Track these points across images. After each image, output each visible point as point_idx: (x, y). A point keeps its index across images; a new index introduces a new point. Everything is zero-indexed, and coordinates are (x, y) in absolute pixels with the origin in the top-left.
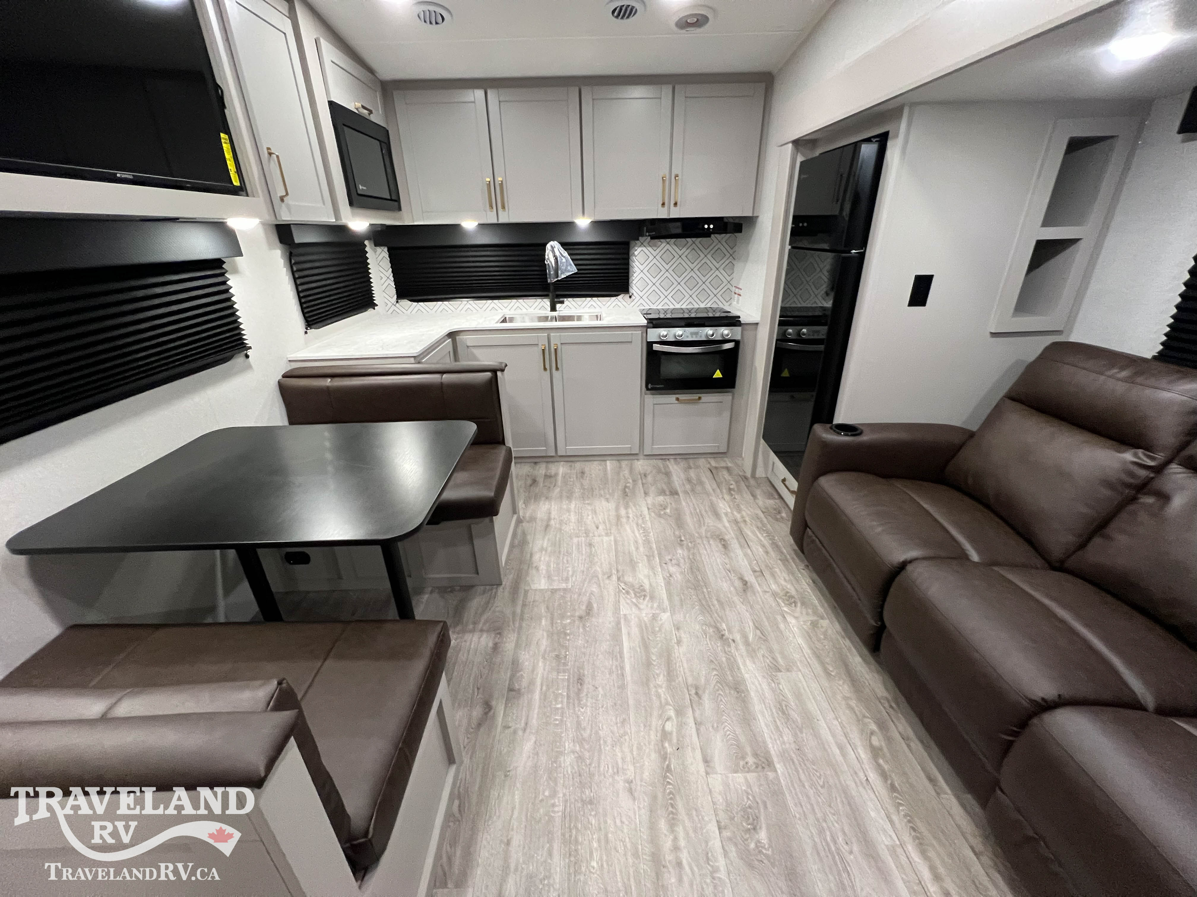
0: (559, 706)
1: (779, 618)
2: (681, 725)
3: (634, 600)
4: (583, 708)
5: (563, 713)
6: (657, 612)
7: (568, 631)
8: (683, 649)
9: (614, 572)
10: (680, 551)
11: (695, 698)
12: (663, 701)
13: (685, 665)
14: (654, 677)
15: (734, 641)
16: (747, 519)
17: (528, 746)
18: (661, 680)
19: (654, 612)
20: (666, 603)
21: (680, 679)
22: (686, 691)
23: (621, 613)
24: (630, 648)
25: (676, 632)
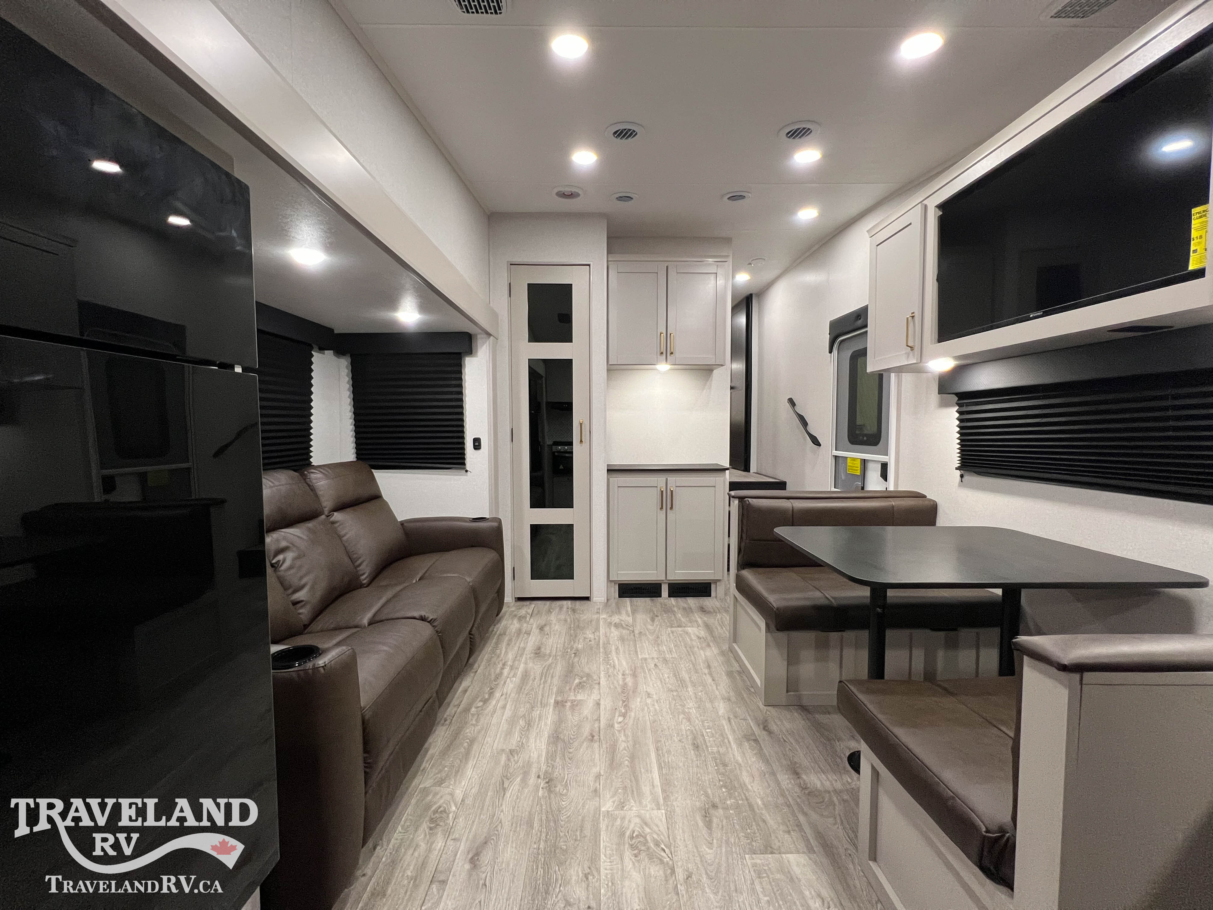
0: (708, 730)
3: (647, 830)
4: (689, 729)
5: (704, 726)
6: (617, 812)
7: (724, 790)
8: (595, 770)
11: (595, 734)
12: (623, 732)
13: (597, 756)
15: (539, 777)
17: (721, 711)
18: (622, 745)
19: (622, 812)
20: (603, 826)
21: (604, 746)
22: (602, 737)
23: (663, 811)
24: (651, 771)
25: (598, 787)
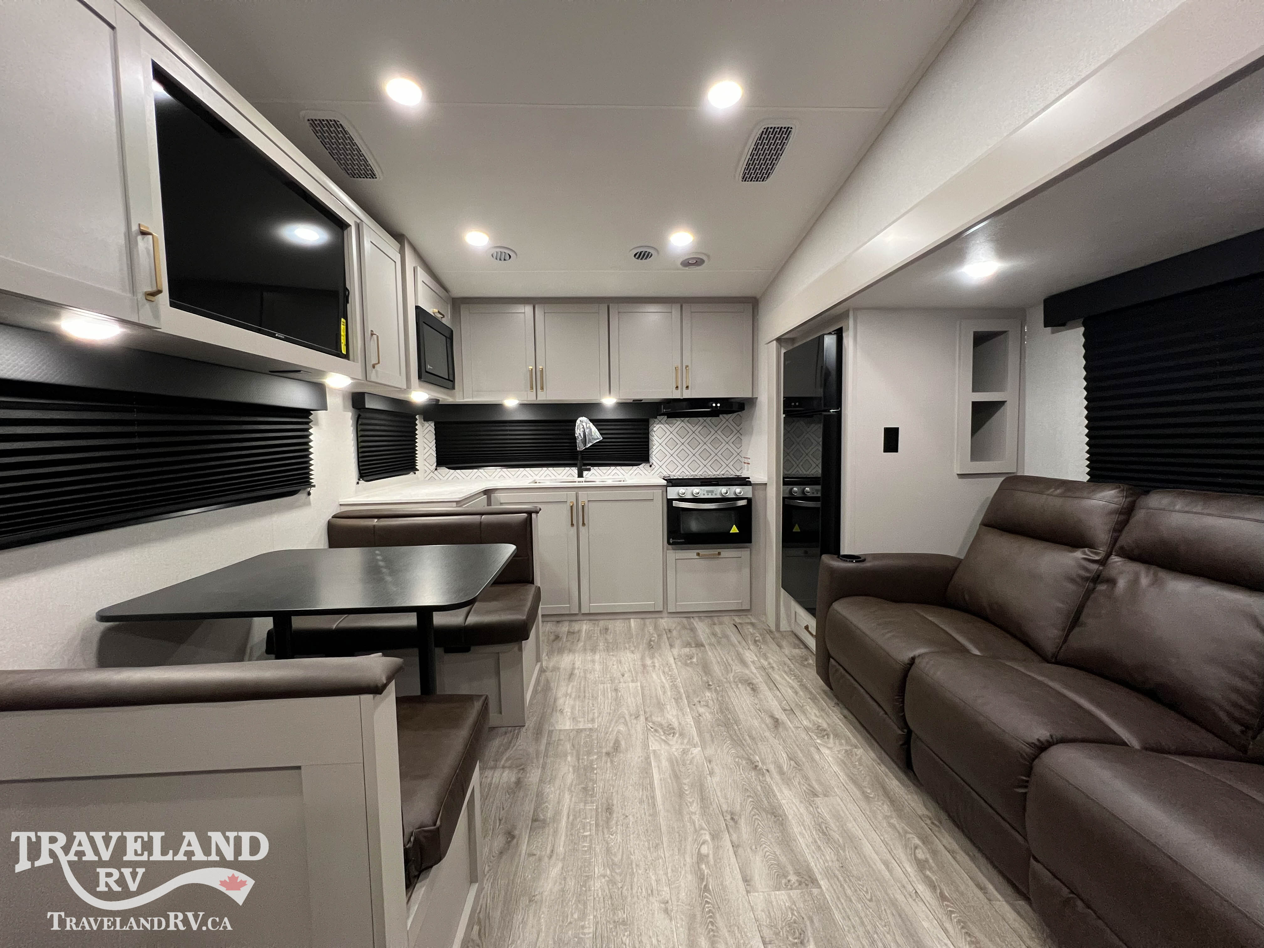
0: (588, 833)
1: (813, 749)
2: (718, 848)
3: (663, 737)
4: (612, 835)
5: (591, 840)
6: (688, 747)
7: (595, 766)
8: (716, 779)
9: (642, 713)
10: (708, 694)
11: (732, 823)
12: (697, 826)
13: (719, 794)
14: (687, 804)
15: (768, 771)
16: (774, 665)
17: (554, 872)
18: (695, 808)
19: (684, 747)
20: (697, 739)
21: (715, 806)
22: (721, 816)
23: (650, 748)
24: (661, 780)
25: (708, 764)
